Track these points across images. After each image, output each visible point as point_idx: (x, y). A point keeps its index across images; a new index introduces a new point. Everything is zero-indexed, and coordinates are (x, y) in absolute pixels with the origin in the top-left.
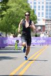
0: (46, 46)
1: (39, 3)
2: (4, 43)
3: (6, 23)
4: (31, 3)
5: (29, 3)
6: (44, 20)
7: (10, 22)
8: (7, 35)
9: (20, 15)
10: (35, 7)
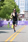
0: (25, 26)
1: (21, 2)
2: (2, 24)
3: (3, 13)
4: (17, 2)
5: (16, 2)
6: (23, 11)
7: (5, 12)
8: (4, 20)
9: (10, 8)
10: (19, 4)
